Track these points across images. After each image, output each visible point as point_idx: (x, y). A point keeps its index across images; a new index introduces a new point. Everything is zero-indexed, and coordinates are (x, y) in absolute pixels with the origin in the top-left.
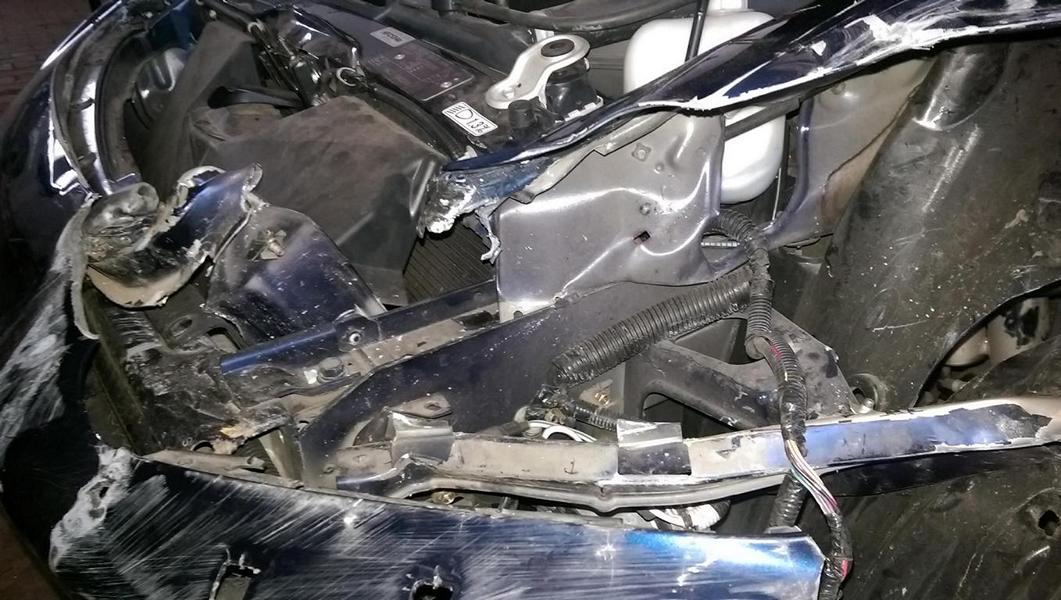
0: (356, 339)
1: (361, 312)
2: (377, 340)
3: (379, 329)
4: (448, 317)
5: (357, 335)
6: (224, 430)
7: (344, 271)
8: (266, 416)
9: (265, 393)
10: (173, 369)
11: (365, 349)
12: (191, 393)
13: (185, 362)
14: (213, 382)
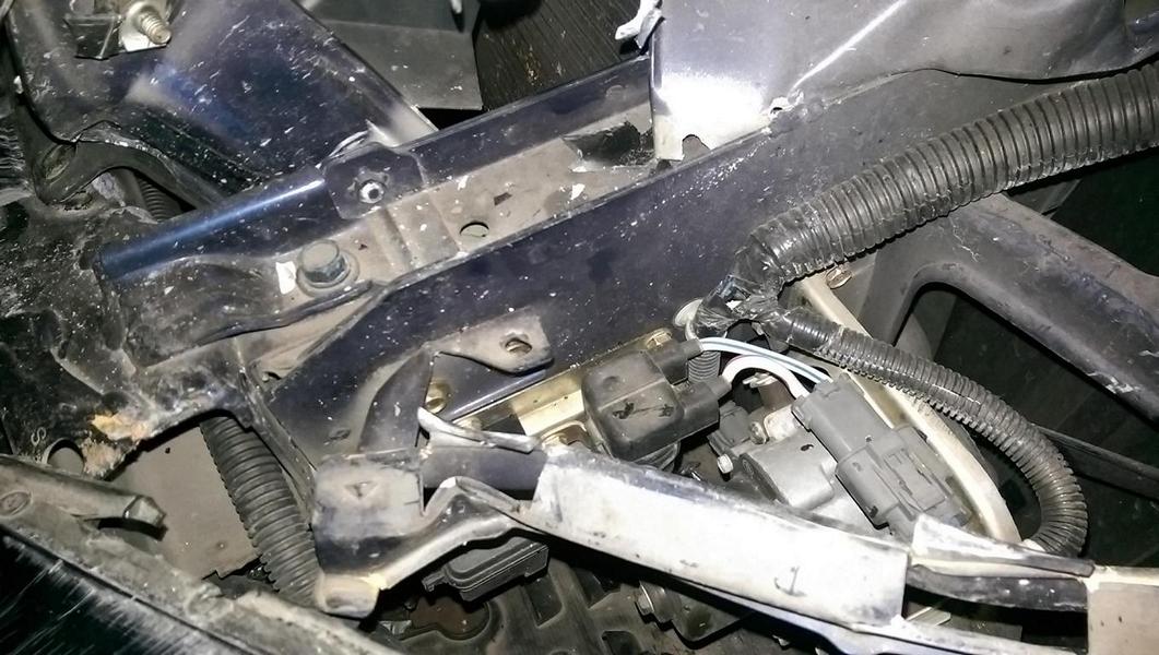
0: (374, 194)
1: (383, 137)
2: (420, 189)
3: (421, 167)
4: (555, 136)
5: (376, 186)
6: (99, 421)
7: (333, 56)
8: (175, 392)
9: (181, 334)
10: (41, 254)
11: (394, 208)
12: (60, 317)
13: (61, 236)
14: (99, 294)
